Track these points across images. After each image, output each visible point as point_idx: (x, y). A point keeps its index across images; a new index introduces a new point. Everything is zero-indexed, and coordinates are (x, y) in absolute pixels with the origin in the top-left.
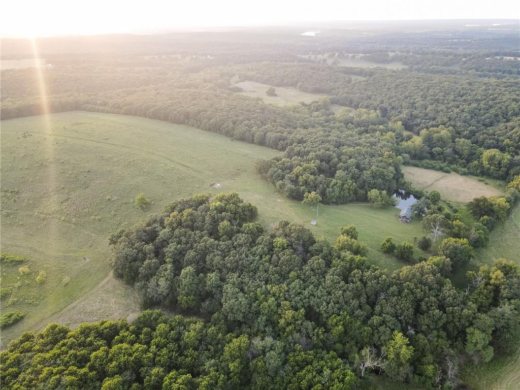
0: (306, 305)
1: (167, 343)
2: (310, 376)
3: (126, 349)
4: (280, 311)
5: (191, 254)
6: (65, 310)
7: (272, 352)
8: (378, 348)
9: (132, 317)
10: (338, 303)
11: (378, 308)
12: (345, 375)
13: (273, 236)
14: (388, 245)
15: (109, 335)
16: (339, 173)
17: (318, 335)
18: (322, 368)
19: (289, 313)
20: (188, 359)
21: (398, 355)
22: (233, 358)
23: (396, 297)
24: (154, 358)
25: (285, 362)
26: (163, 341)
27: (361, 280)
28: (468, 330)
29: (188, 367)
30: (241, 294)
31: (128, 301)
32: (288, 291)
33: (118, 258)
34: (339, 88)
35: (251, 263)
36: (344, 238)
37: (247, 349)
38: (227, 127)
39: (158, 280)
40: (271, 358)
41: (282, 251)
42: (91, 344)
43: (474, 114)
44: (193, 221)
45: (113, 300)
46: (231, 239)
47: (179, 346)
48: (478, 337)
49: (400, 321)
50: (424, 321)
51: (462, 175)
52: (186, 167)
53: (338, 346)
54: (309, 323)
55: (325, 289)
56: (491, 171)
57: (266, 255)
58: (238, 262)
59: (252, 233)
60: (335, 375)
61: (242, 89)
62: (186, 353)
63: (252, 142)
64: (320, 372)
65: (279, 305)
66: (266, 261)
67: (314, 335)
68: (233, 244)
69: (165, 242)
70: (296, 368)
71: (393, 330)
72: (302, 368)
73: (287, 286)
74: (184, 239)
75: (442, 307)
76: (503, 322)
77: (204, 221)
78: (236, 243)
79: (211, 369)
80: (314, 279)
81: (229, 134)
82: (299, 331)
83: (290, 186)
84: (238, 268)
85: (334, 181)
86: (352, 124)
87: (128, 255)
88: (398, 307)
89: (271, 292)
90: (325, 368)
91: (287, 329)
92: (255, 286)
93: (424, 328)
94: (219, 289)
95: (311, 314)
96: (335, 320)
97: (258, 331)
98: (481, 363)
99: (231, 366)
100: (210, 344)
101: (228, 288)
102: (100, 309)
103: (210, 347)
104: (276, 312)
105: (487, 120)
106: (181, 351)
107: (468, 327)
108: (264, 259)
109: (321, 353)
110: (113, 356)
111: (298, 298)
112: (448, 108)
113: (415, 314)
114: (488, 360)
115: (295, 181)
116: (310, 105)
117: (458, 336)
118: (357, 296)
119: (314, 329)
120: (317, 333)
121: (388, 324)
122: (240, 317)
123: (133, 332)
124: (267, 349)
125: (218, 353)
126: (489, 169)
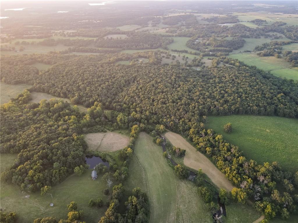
86: (50, 112)
115: (31, 181)
126: (121, 125)
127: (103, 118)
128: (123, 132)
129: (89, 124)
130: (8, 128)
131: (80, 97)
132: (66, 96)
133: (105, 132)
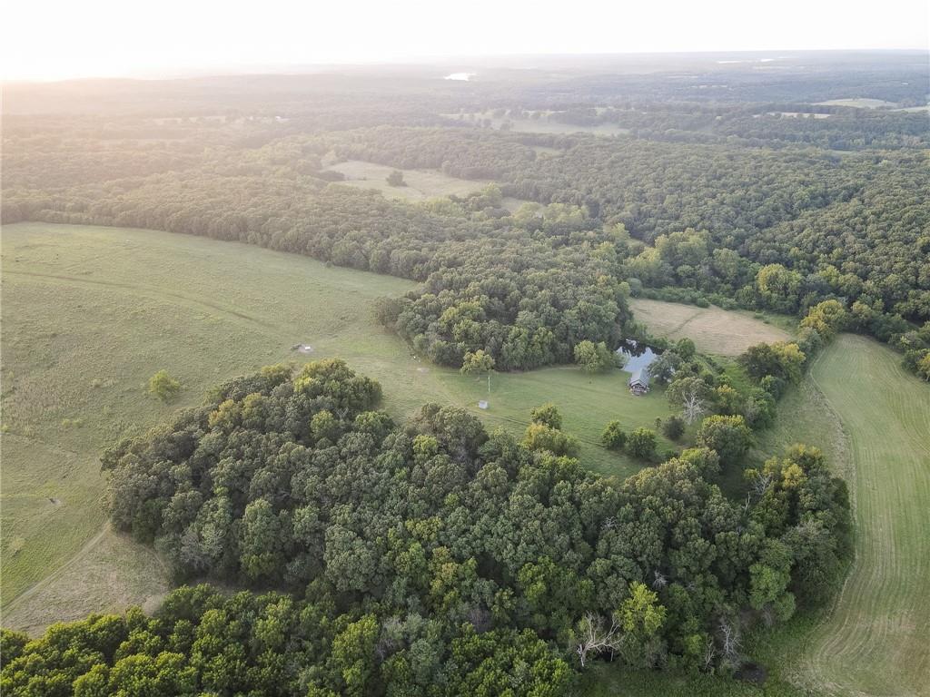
0: (478, 551)
1: (224, 645)
2: (491, 677)
3: (142, 665)
4: (431, 567)
5: (262, 475)
6: (16, 603)
7: (421, 642)
8: (605, 614)
9: (152, 604)
10: (533, 542)
11: (602, 545)
12: (552, 668)
13: (412, 433)
14: (613, 434)
15: (109, 642)
16: (523, 316)
17: (502, 603)
18: (512, 660)
19: (449, 569)
20: (266, 671)
21: (640, 623)
22: (350, 659)
23: (631, 524)
24: (200, 676)
25: (446, 657)
26: (215, 641)
27: (571, 499)
28: (752, 569)
29: (265, 685)
30: (359, 542)
31: (144, 574)
32: (444, 529)
33: (120, 495)
34: (514, 168)
35: (375, 484)
36: (537, 428)
37: (376, 641)
38: (319, 242)
39: (200, 529)
40: (420, 652)
41: (429, 458)
42: (72, 661)
43: (739, 207)
44: (264, 414)
45: (114, 575)
46: (335, 443)
47: (248, 649)
48: (768, 579)
49: (641, 563)
50: (681, 559)
51: (727, 309)
52: (246, 317)
53: (539, 618)
54: (485, 582)
55: (509, 519)
56: (773, 302)
57: (401, 468)
58: (349, 484)
59: (373, 430)
60: (534, 670)
61: (343, 175)
62: (260, 659)
63: (366, 268)
64: (508, 668)
65: (429, 556)
66: (401, 479)
67: (494, 603)
68: (340, 451)
69: (212, 458)
70: (467, 665)
71: (630, 581)
72: (476, 665)
73: (443, 519)
74: (247, 450)
75: (708, 534)
76: (806, 551)
77: (283, 414)
78: (344, 450)
79: (311, 684)
80: (488, 503)
81: (322, 255)
82: (468, 599)
83: (437, 342)
84: (350, 494)
85: (515, 330)
86: (542, 230)
87: (139, 487)
88: (636, 540)
89: (414, 533)
90: (517, 659)
91: (447, 598)
92: (383, 525)
93: (681, 572)
94: (318, 535)
95: (488, 567)
96: (529, 573)
97: (394, 605)
98: (777, 623)
99: (348, 675)
100: (306, 638)
101: (335, 533)
102: (88, 594)
103: (306, 643)
104: (425, 569)
105: (762, 217)
106: (250, 657)
107: (752, 563)
108: (397, 475)
109: (508, 634)
110: (119, 679)
111: (462, 541)
112: (698, 199)
113: (665, 550)
114: (787, 616)
115: (446, 334)
116: (466, 200)
117: (736, 580)
118: (566, 527)
119: (494, 592)
120: (500, 599)
121: (621, 571)
122: (359, 584)
123: (156, 631)
124: (412, 637)
125: (321, 654)
126: (769, 298)
128: (768, 318)
133: (704, 306)
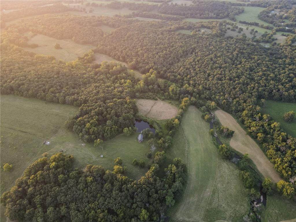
0: (107, 208)
4: (97, 215)
13: (86, 176)
16: (108, 123)
17: (114, 220)
19: (101, 215)
21: (144, 218)
27: (127, 190)
28: (166, 197)
36: (116, 167)
39: (37, 219)
41: (91, 184)
43: (165, 58)
46: (66, 183)
51: (162, 100)
54: (110, 216)
55: (113, 198)
57: (85, 188)
58: (73, 197)
59: (76, 177)
63: (58, 103)
65: (96, 212)
66: (85, 192)
68: (68, 186)
69: (33, 196)
71: (141, 208)
73: (98, 202)
85: (107, 128)
89: (92, 207)
94: (68, 213)
95: (111, 211)
96: (120, 212)
101: (73, 213)
114: (173, 204)
115: (88, 133)
119: (112, 218)
126: (172, 96)
127: (156, 87)
128: (173, 102)
129: (142, 90)
130: (73, 83)
131: (138, 62)
132: (125, 60)
133: (156, 100)
